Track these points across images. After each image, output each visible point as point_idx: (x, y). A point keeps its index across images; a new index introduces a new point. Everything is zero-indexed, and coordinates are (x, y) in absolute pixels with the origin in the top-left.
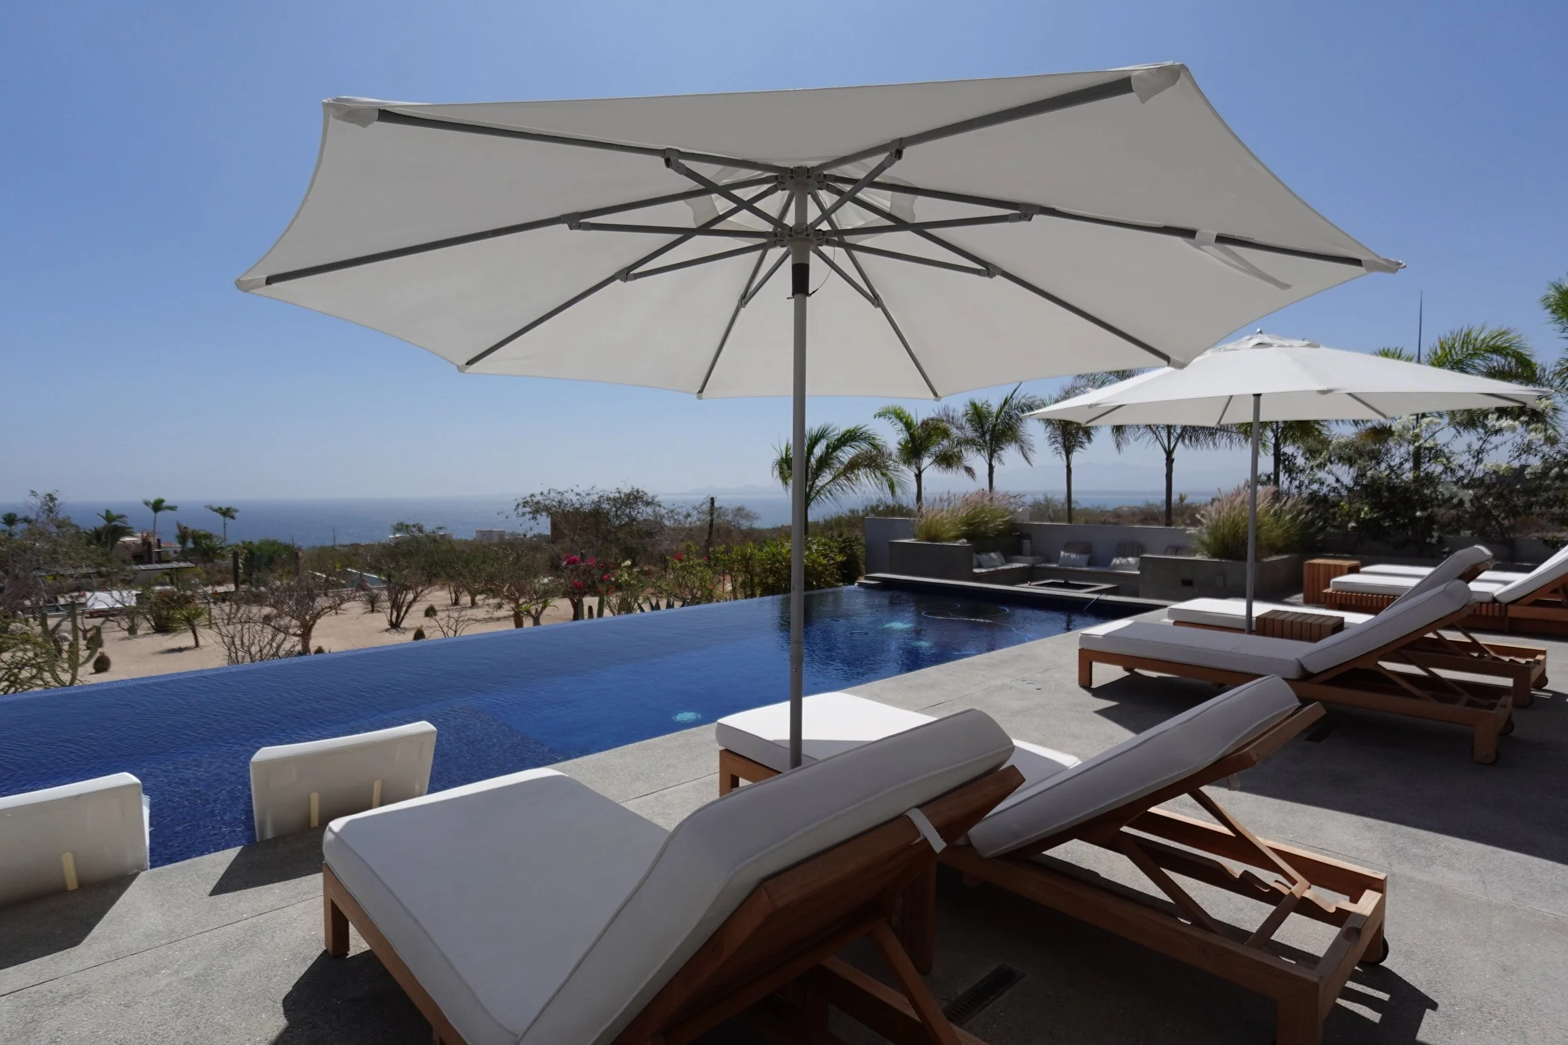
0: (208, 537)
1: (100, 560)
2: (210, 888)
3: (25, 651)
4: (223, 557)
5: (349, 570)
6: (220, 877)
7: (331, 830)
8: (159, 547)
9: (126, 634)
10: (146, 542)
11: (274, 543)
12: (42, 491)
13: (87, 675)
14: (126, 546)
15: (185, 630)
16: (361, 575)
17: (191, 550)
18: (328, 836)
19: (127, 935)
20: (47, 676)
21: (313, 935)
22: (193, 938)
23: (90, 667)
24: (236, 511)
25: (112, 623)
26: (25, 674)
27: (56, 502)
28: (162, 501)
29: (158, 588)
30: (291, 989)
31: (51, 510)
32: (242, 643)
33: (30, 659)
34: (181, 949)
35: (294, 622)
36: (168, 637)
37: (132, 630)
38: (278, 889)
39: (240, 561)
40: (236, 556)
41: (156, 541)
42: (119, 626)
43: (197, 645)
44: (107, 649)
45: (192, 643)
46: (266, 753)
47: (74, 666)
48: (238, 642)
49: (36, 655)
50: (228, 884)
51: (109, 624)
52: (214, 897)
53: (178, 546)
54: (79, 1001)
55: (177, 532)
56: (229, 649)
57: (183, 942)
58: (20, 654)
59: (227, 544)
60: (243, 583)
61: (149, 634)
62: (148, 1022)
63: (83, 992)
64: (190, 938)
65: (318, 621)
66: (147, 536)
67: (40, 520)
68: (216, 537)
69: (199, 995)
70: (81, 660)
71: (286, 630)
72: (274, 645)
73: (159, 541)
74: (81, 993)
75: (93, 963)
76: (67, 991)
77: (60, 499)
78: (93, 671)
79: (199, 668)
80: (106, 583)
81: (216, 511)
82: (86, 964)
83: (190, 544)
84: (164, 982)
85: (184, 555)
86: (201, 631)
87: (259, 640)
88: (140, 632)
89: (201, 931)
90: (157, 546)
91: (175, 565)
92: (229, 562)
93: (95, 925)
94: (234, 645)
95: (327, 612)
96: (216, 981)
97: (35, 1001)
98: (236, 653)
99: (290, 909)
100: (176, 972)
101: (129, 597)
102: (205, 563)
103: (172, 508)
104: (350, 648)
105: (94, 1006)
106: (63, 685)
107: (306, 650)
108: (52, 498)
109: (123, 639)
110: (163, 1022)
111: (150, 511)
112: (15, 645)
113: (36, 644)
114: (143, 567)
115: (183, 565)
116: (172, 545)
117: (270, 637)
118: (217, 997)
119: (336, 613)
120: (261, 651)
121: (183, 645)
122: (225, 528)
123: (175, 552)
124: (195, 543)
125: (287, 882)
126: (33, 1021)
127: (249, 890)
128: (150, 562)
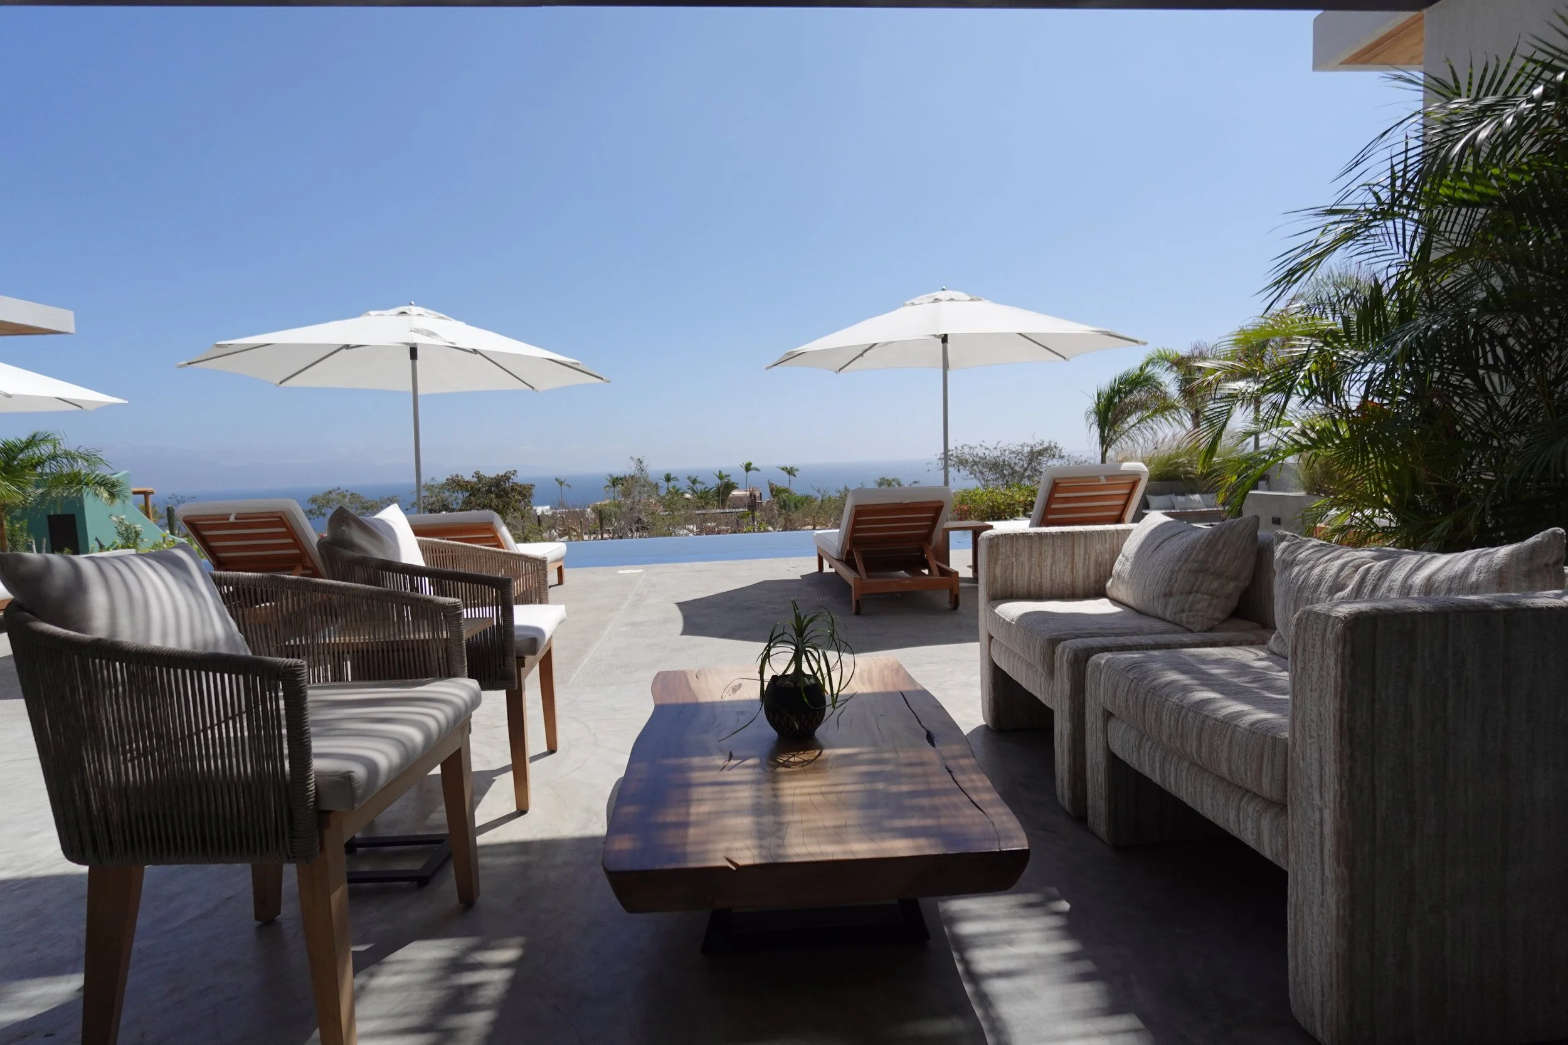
10: (751, 495)
14: (739, 498)
28: (749, 464)
53: (772, 499)
66: (750, 490)
73: (759, 494)
81: (783, 469)
83: (779, 498)
90: (759, 498)
103: (757, 470)
111: (745, 472)
116: (768, 497)
123: (773, 503)
124: (781, 496)
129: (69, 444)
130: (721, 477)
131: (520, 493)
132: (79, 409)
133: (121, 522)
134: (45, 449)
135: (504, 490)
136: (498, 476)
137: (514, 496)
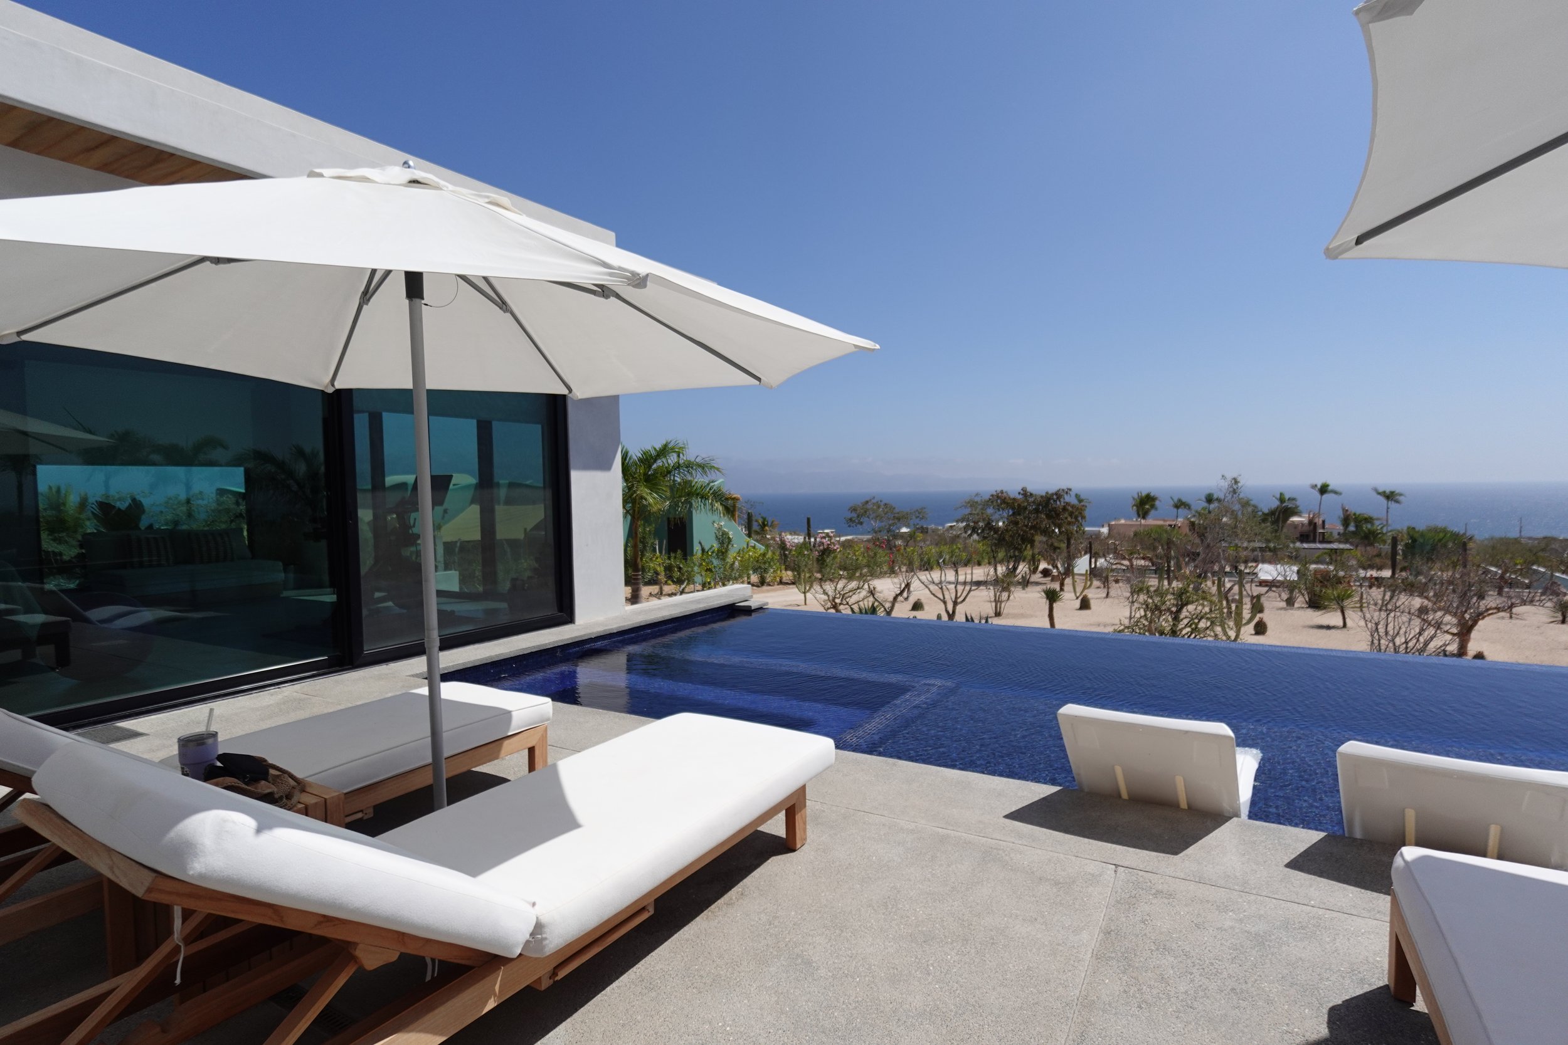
0: (1369, 520)
1: (1269, 536)
2: (1287, 860)
3: (1203, 606)
4: (1384, 542)
5: (1535, 567)
6: (1298, 853)
7: (1402, 855)
8: (1323, 527)
9: (1284, 604)
10: (1311, 522)
11: (1444, 531)
12: (1230, 476)
13: (1248, 635)
14: (1295, 526)
15: (1335, 610)
16: (1552, 575)
17: (1353, 533)
18: (1398, 862)
19: (1211, 866)
20: (1218, 629)
21: (1378, 962)
22: (1262, 898)
23: (1250, 628)
24: (1401, 495)
25: (1274, 593)
26: (1202, 624)
27: (1239, 484)
28: (1328, 486)
29: (1313, 566)
30: (1340, 1002)
31: (1234, 492)
32: (1387, 633)
33: (1206, 614)
34: (1249, 902)
35: (1448, 618)
36: (1320, 613)
37: (1290, 602)
38: (1352, 893)
39: (1399, 547)
40: (1395, 541)
41: (1321, 522)
42: (1280, 596)
43: (1345, 625)
44: (1267, 616)
45: (1341, 623)
46: (1353, 748)
47: (1239, 626)
48: (1382, 630)
49: (1211, 610)
50: (1303, 863)
51: (1271, 594)
52: (1288, 869)
53: (1340, 528)
54: (1166, 901)
55: (1341, 514)
56: (1372, 636)
57: (1253, 897)
58: (1200, 608)
59: (1390, 528)
60: (1403, 569)
61: (1303, 608)
62: (1209, 951)
63: (1170, 895)
64: (1259, 897)
65: (1480, 623)
66: (1313, 517)
67: (1226, 500)
68: (1378, 519)
69: (1254, 952)
70: (1244, 621)
71: (1438, 626)
72: (1422, 639)
73: (1324, 522)
74: (1169, 895)
75: (1182, 876)
76: (1160, 887)
77: (1242, 482)
78: (1253, 632)
79: (1344, 648)
80: (1273, 555)
81: (1379, 494)
82: (1177, 874)
83: (1352, 528)
84: (1228, 924)
85: (1344, 537)
86: (1349, 613)
87: (1406, 632)
88: (1296, 605)
89: (1270, 895)
90: (1321, 526)
91: (1335, 546)
92: (1386, 548)
93: (1191, 845)
94: (1378, 632)
95: (1492, 614)
96: (1272, 949)
97: (1139, 883)
98: (1379, 640)
99: (1359, 920)
100: (1240, 920)
101: (1291, 572)
102: (1366, 546)
103: (1335, 492)
104: (1521, 660)
105: (1175, 911)
106: (1229, 638)
107: (1462, 652)
108: (1236, 481)
109: (1281, 609)
110: (1220, 958)
111: (1317, 494)
112: (1197, 600)
113: (1211, 602)
114: (1305, 545)
115: (1342, 546)
116: (1335, 526)
117: (1417, 630)
118: (1269, 965)
119: (1511, 617)
120: (1406, 643)
121: (1332, 623)
122: (1387, 512)
123: (1339, 534)
124: (1356, 526)
125: (1363, 891)
126: (1135, 897)
127: (1322, 879)
128: (1314, 541)
129: (692, 454)
130: (1282, 499)
131: (1071, 514)
132: (756, 382)
133: (720, 529)
134: (672, 459)
135: (1054, 510)
136: (1047, 493)
137: (1066, 518)
